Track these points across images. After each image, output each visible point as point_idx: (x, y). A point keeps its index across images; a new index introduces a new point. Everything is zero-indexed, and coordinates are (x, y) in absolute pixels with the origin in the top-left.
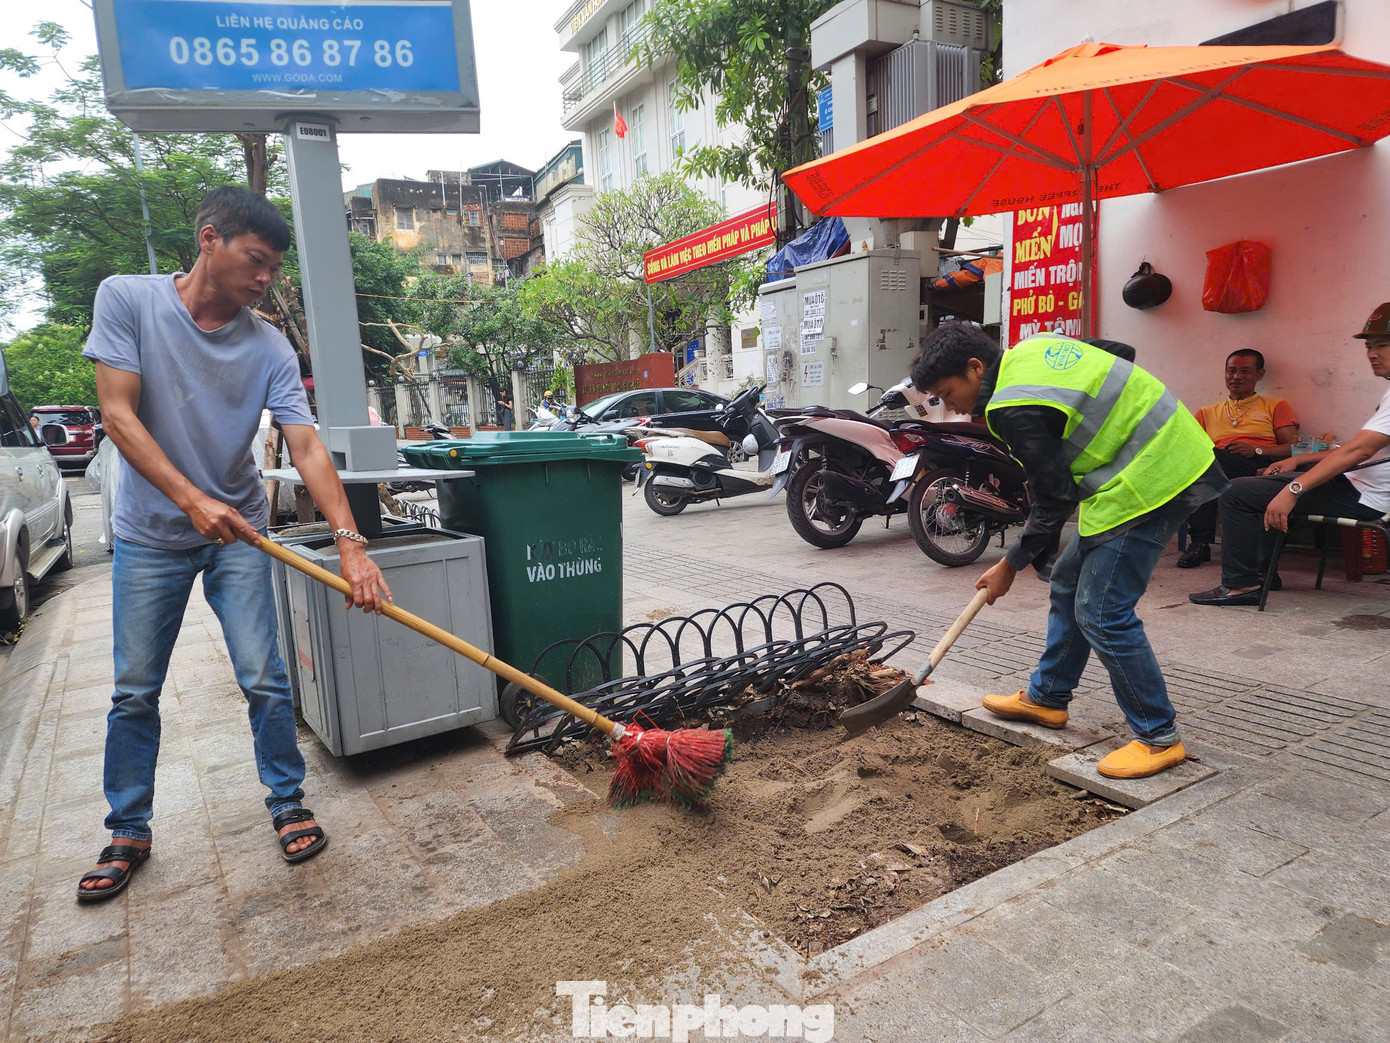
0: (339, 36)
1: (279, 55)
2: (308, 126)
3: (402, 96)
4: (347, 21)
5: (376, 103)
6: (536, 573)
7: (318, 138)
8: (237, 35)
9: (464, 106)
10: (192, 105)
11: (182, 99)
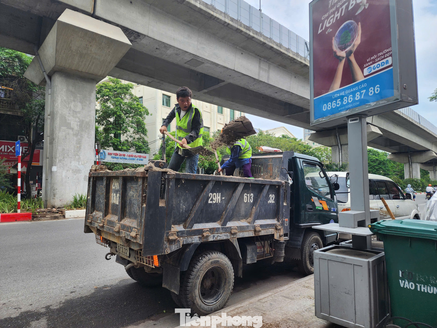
0: (359, 90)
1: (345, 101)
2: (352, 119)
3: (375, 103)
4: (363, 85)
5: (367, 108)
6: (404, 284)
7: (355, 121)
8: (336, 99)
9: (395, 101)
10: (326, 120)
11: (324, 120)
